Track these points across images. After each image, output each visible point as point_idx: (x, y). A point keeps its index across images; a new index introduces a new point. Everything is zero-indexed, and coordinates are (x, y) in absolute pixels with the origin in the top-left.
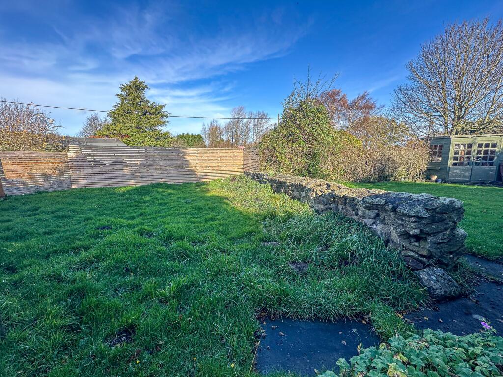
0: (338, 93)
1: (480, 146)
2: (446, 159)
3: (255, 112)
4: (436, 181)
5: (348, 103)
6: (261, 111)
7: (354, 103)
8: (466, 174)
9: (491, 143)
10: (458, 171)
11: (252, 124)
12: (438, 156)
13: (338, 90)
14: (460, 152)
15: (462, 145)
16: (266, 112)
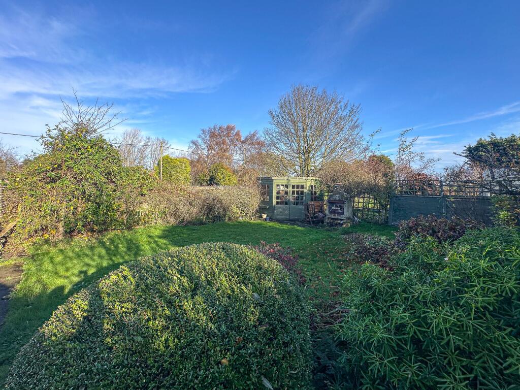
0: (233, 129)
1: (293, 187)
2: (271, 198)
3: (153, 137)
4: (266, 219)
5: (242, 139)
6: (160, 138)
7: (246, 139)
8: (287, 212)
9: (300, 184)
10: (280, 210)
11: (149, 150)
12: (267, 195)
13: (233, 125)
14: (281, 191)
15: (281, 185)
16: (166, 139)
